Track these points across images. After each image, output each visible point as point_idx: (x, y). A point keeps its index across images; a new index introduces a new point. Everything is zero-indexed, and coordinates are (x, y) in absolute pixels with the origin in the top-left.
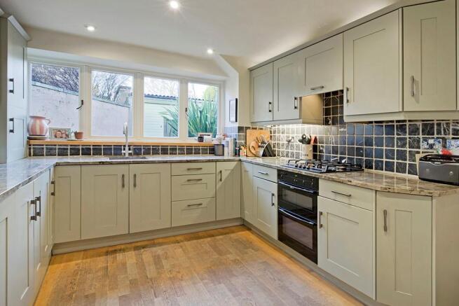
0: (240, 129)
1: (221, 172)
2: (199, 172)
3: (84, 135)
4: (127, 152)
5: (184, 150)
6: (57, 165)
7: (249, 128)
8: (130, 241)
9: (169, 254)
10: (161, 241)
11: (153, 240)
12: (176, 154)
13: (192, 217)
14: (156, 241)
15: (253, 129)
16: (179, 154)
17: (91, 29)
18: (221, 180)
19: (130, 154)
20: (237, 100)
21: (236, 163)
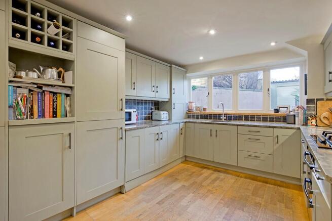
0: (309, 101)
1: (277, 136)
2: (258, 134)
3: (207, 109)
4: (223, 118)
5: (260, 119)
6: (186, 122)
7: (322, 99)
8: (215, 166)
9: (225, 180)
10: (231, 172)
11: (228, 170)
12: (254, 121)
13: (253, 164)
14: (228, 171)
15: (327, 100)
16: (257, 121)
17: (201, 58)
18: (278, 143)
19: (225, 119)
20: (306, 75)
21: (295, 130)
